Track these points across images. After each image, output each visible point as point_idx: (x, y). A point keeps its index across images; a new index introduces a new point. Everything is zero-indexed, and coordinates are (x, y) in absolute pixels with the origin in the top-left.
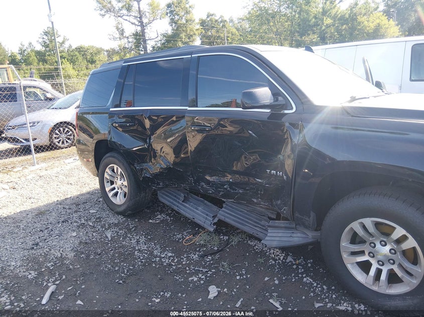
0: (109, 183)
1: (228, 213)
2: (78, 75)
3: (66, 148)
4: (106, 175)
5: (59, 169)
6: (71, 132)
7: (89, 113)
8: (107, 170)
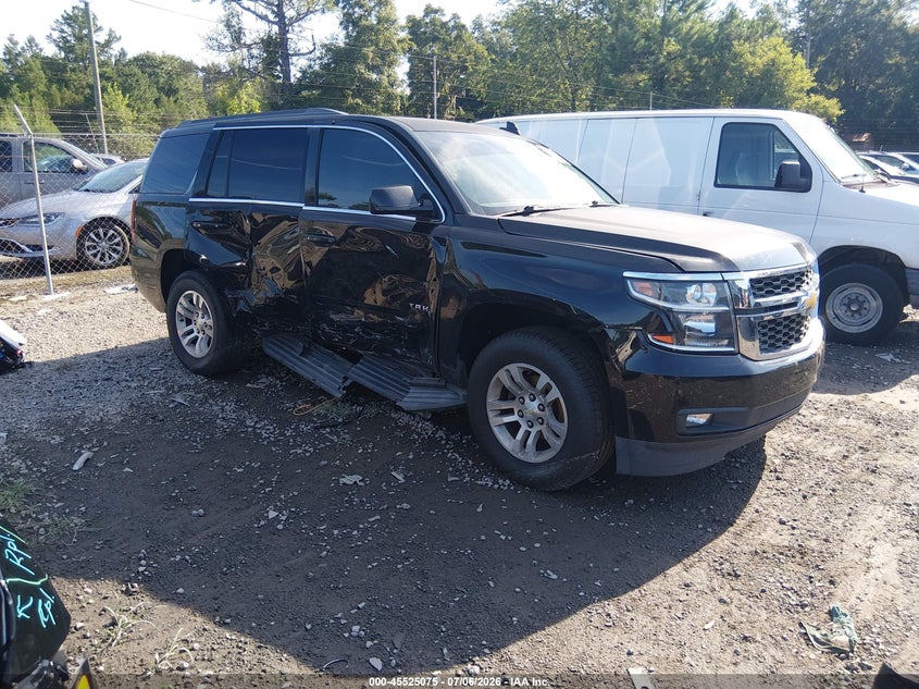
0: (184, 323)
1: (366, 372)
2: (137, 120)
3: (110, 267)
4: (179, 309)
5: (95, 304)
6: (118, 239)
7: (155, 204)
8: (182, 300)
